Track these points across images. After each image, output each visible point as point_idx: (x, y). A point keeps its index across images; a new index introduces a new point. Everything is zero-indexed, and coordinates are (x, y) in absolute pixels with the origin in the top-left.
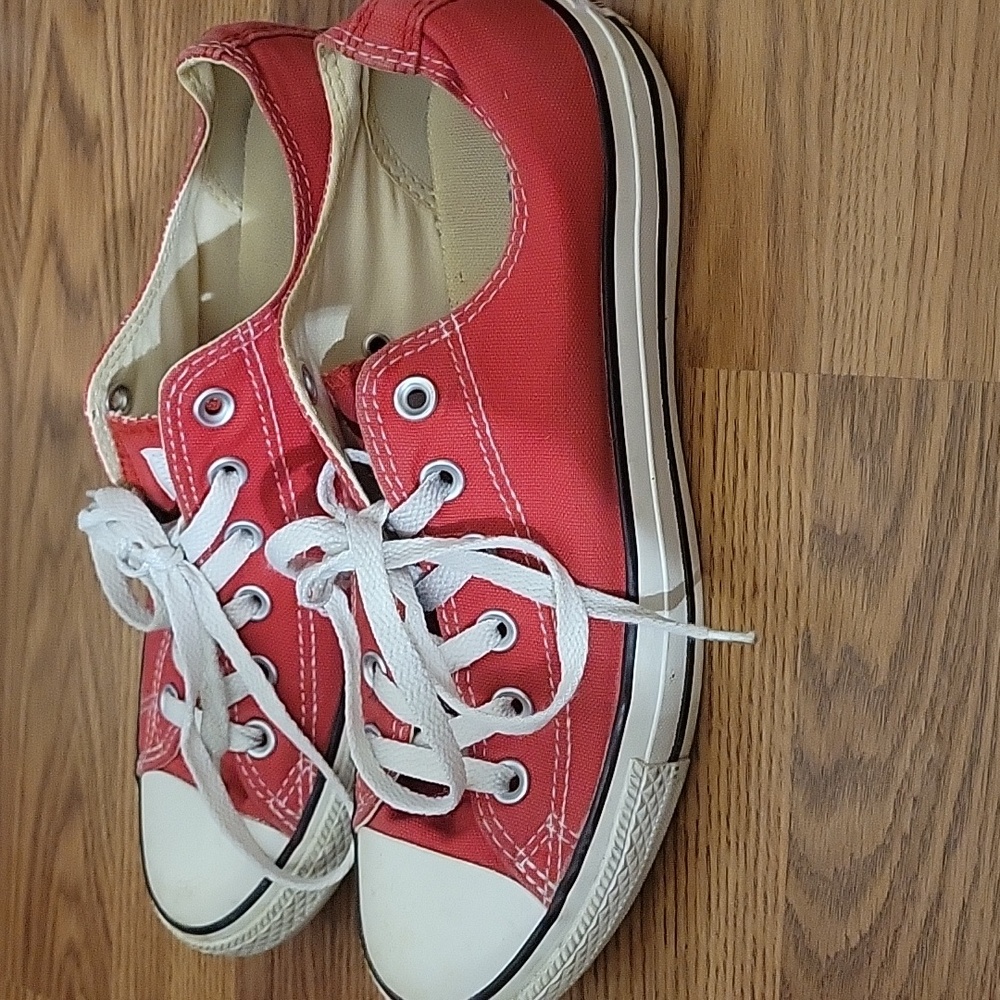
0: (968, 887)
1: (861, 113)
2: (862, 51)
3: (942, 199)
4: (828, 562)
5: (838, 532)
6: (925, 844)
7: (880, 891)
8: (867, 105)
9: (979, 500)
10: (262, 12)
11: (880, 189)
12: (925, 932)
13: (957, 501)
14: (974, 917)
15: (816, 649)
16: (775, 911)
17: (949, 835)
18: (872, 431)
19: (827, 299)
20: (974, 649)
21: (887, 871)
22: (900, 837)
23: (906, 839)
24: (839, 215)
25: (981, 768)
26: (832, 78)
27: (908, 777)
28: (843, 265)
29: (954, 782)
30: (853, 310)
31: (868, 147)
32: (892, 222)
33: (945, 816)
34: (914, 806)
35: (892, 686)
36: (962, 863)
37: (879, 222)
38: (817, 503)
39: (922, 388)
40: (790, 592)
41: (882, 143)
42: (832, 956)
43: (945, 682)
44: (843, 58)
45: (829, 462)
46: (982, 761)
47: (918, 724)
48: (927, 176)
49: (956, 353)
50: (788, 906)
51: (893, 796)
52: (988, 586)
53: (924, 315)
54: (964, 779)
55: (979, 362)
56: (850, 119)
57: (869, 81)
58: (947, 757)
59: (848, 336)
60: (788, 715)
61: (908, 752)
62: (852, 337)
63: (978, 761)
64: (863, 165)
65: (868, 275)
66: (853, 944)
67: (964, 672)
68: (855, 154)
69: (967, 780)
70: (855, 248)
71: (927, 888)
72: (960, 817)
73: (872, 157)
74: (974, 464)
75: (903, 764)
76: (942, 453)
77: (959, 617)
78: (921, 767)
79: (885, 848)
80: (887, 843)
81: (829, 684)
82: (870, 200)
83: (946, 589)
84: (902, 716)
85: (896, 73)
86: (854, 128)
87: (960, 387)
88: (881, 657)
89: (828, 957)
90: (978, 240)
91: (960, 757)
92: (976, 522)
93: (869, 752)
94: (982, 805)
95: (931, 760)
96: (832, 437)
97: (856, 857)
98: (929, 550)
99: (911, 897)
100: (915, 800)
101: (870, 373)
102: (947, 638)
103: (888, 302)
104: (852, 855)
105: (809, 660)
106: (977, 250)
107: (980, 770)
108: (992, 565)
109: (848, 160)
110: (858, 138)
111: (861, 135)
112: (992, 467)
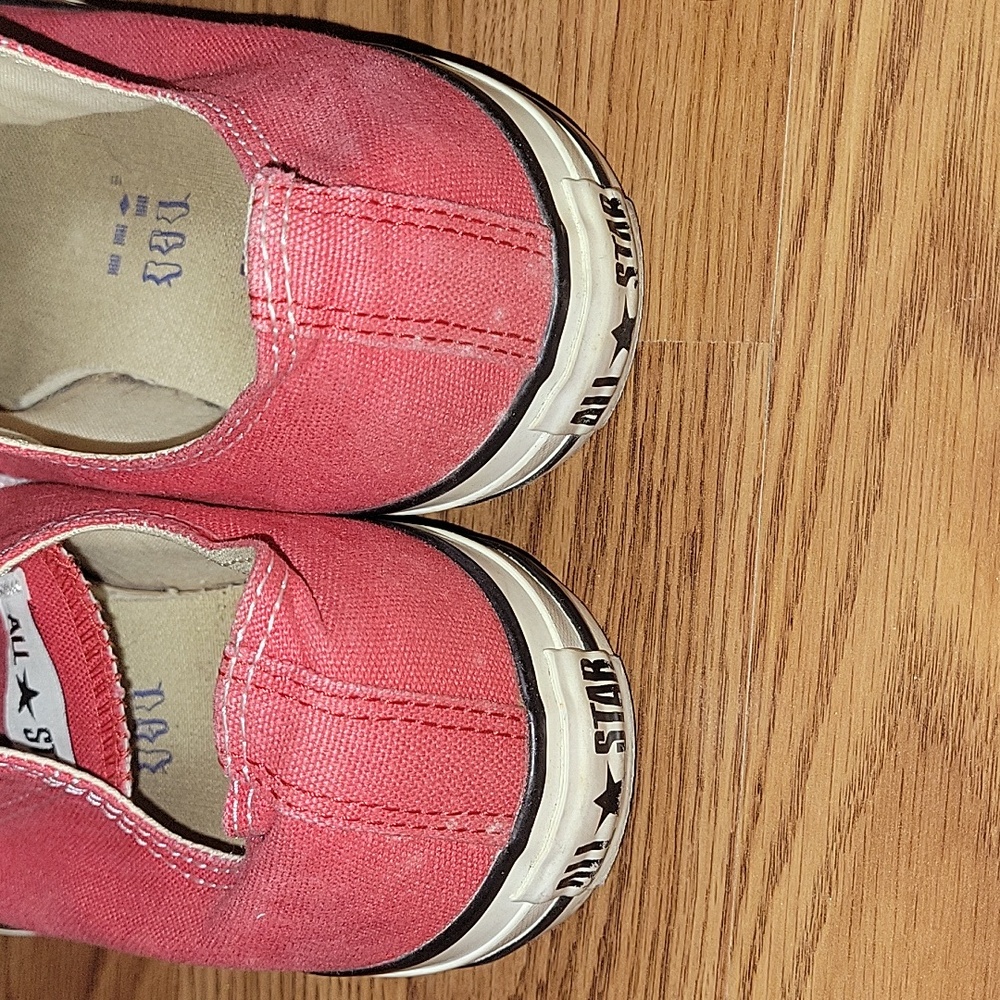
3: (589, 87)
9: (631, 508)
13: (604, 509)
17: (593, 986)
22: (535, 987)
23: (542, 989)
25: (632, 894)
31: (504, 20)
33: (588, 960)
34: (552, 940)
41: (520, 15)
46: (633, 882)
48: (573, 56)
52: (641, 633)
54: (611, 908)
63: (629, 884)
68: (489, 31)
69: (615, 907)
72: (606, 960)
73: (508, 35)
74: (625, 457)
80: (520, 993)
90: (631, 144)
92: (627, 542)
94: (632, 946)
106: (630, 155)
107: (631, 894)
108: (647, 601)
109: (480, 39)
110: (492, 8)
111: (496, 6)
112: (646, 460)
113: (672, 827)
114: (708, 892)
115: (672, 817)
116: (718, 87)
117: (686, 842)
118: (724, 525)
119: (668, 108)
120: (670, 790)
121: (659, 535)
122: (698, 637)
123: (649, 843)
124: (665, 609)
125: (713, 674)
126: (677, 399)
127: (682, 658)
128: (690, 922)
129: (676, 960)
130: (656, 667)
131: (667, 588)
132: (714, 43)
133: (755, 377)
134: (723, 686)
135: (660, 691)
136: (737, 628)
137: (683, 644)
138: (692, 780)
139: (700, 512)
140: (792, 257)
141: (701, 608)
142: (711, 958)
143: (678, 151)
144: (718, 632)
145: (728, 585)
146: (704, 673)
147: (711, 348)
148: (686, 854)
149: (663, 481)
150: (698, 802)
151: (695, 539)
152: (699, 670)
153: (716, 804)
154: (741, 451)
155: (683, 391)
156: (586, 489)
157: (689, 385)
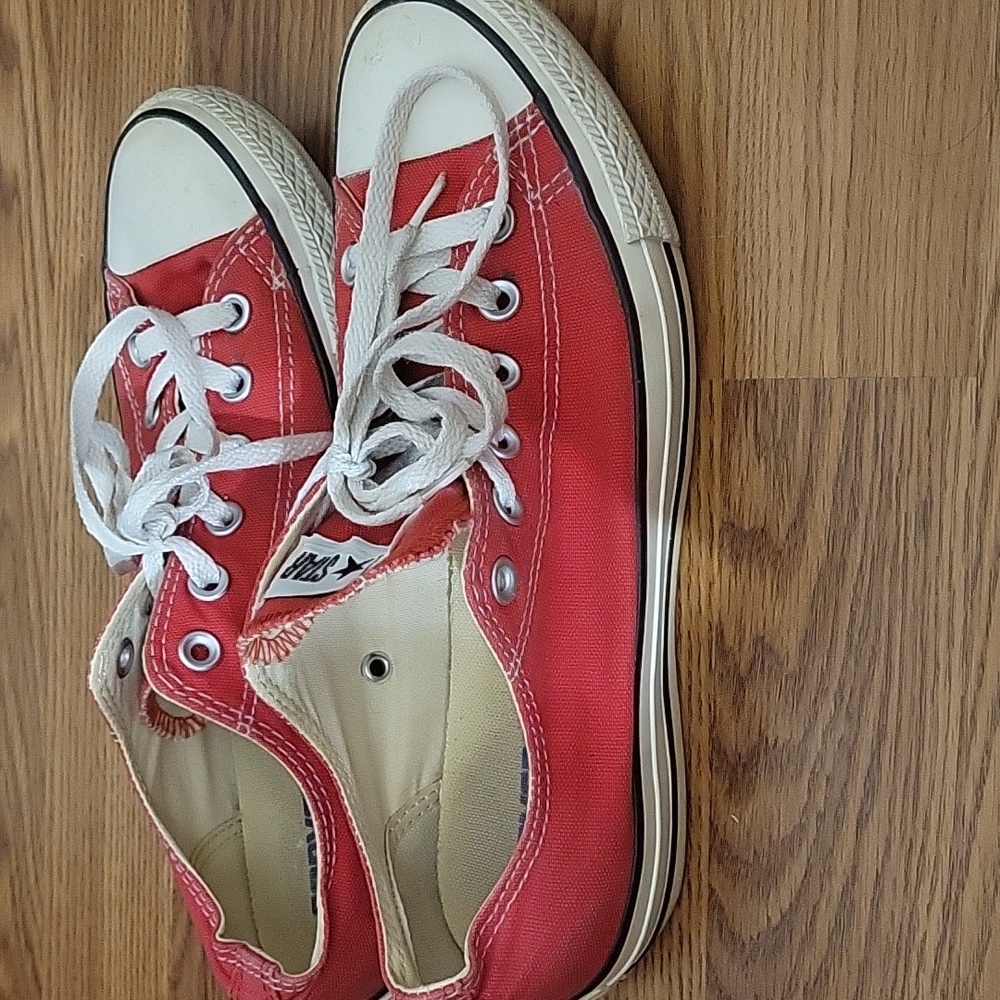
0: (880, 858)
1: (753, 134)
2: (752, 76)
3: (831, 210)
4: (736, 559)
5: (746, 528)
6: (839, 821)
7: (797, 870)
8: (758, 126)
9: (877, 489)
10: (176, 62)
11: (773, 204)
12: (842, 905)
13: (856, 491)
14: (888, 885)
15: (729, 642)
16: (699, 897)
17: (862, 810)
18: (775, 430)
19: (727, 309)
20: (878, 630)
21: (804, 850)
22: (815, 816)
23: (821, 816)
24: (736, 228)
26: (725, 102)
27: (820, 758)
28: (741, 276)
29: (864, 759)
30: (752, 318)
31: (761, 164)
32: (785, 234)
33: (856, 791)
34: (827, 782)
35: (802, 673)
36: (874, 836)
37: (773, 234)
38: (727, 502)
39: (819, 388)
40: (702, 589)
41: (773, 161)
42: (755, 937)
43: (852, 663)
44: (734, 85)
45: (735, 461)
46: (889, 736)
47: (828, 706)
48: (817, 190)
49: (848, 353)
50: (712, 891)
51: (806, 776)
52: (887, 570)
53: (819, 317)
54: (873, 754)
55: (871, 360)
56: (743, 139)
57: (759, 103)
58: (857, 735)
59: (748, 341)
60: (705, 707)
61: (820, 733)
62: (752, 343)
63: (886, 738)
64: (756, 181)
65: (765, 284)
66: (774, 922)
67: (869, 652)
68: (749, 171)
69: (876, 755)
70: (752, 259)
71: (842, 863)
72: (870, 791)
73: (764, 173)
75: (815, 745)
76: (841, 448)
77: (862, 601)
78: (832, 747)
79: (802, 827)
80: (803, 821)
81: (743, 674)
82: (765, 213)
83: (848, 575)
84: (813, 698)
85: (784, 94)
86: (747, 147)
87: (855, 383)
88: (790, 644)
89: (752, 938)
91: (869, 733)
92: (875, 510)
93: (784, 736)
94: (891, 779)
95: (842, 739)
96: (737, 438)
97: (774, 838)
98: (831, 540)
99: (828, 872)
100: (828, 779)
101: (771, 376)
102: (852, 620)
103: (785, 308)
104: (770, 837)
105: (724, 653)
106: (865, 255)
107: (888, 745)
108: (891, 549)
109: (742, 177)
110: (751, 156)
111: (754, 154)
112: (887, 457)
113: (917, 696)
114: (947, 736)
115: (917, 691)
116: (930, 212)
117: (929, 705)
118: (948, 496)
119: (893, 225)
120: (914, 673)
121: (898, 504)
122: (932, 568)
123: (900, 708)
124: (906, 553)
125: (943, 594)
126: (908, 415)
127: (920, 584)
128: (934, 757)
129: (925, 784)
130: (900, 592)
131: (906, 539)
132: (925, 183)
133: (966, 399)
134: (952, 599)
135: (904, 608)
136: (960, 562)
137: (920, 576)
138: (931, 664)
139: (929, 488)
140: (990, 322)
141: (933, 551)
142: (951, 779)
143: (901, 252)
144: (946, 565)
145: (953, 534)
146: (937, 594)
147: (933, 381)
148: (929, 713)
149: (900, 469)
150: (936, 678)
151: (926, 506)
152: (933, 591)
153: (950, 678)
154: (958, 448)
155: (913, 409)
156: (840, 477)
157: (917, 406)
